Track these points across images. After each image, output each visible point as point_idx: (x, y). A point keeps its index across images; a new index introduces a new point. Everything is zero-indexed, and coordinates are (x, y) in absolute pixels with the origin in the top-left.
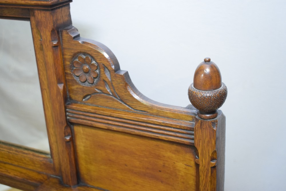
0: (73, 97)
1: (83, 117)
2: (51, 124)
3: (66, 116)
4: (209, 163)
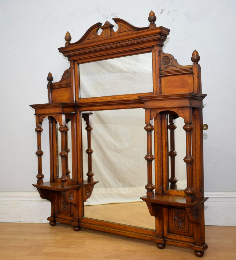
0: (162, 69)
1: (164, 74)
2: (155, 80)
3: (160, 74)
4: (196, 76)
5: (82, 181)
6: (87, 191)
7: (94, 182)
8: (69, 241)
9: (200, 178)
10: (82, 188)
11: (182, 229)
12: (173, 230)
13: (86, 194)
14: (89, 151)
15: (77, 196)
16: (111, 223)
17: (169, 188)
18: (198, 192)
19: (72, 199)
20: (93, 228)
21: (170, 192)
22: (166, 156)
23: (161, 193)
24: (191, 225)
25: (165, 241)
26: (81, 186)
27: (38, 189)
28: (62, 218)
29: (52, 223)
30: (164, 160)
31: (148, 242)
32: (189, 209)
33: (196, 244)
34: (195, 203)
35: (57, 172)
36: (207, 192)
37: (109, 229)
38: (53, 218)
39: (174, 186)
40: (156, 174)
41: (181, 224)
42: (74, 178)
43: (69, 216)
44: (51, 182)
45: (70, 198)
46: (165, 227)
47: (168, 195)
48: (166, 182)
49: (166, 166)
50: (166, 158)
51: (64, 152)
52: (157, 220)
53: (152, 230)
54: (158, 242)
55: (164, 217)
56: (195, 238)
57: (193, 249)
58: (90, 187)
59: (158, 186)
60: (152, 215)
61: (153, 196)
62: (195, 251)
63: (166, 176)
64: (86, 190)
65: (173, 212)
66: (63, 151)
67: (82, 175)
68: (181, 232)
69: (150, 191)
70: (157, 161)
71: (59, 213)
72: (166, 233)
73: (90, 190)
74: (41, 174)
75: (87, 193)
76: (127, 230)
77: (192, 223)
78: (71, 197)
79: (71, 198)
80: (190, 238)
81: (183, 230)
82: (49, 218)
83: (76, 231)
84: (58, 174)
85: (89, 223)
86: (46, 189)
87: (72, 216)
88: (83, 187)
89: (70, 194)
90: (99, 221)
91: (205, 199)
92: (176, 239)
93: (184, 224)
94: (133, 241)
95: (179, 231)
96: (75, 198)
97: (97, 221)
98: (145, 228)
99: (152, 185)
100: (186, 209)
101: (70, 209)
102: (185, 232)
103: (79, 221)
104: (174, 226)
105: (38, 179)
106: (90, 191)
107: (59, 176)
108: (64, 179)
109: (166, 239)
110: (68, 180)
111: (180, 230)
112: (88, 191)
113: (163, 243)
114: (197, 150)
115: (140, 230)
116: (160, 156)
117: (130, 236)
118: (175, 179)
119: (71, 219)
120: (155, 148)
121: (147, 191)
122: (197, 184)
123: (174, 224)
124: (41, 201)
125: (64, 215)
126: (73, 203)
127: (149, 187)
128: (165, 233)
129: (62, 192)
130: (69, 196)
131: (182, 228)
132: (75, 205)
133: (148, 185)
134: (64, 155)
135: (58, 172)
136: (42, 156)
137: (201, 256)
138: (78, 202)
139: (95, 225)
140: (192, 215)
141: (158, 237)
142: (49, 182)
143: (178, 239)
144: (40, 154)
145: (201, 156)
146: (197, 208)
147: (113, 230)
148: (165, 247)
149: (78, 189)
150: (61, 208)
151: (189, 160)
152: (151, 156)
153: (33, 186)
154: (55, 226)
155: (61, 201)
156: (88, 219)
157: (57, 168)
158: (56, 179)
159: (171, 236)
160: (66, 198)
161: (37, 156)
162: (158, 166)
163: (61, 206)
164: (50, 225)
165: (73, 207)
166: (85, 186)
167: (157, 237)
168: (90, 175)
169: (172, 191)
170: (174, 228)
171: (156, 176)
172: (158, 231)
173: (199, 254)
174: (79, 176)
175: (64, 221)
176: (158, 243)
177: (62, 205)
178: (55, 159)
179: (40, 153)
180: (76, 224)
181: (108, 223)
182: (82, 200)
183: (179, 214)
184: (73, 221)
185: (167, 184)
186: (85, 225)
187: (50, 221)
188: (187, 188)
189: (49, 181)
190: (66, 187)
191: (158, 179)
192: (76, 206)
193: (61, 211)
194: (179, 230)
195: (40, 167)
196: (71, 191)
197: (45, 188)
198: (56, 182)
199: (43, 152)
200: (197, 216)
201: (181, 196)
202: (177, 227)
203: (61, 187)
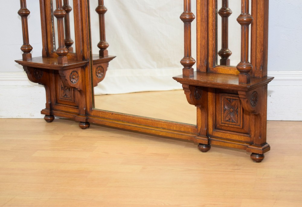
5: (89, 54)
6: (98, 71)
7: (109, 57)
8: (71, 142)
9: (262, 48)
10: (90, 65)
11: (234, 124)
12: (221, 125)
13: (98, 75)
14: (101, 10)
15: (82, 78)
16: (134, 116)
17: (217, 64)
18: (258, 68)
19: (76, 82)
20: (108, 124)
21: (219, 70)
22: (213, 15)
23: (205, 71)
24: (248, 117)
25: (209, 141)
26: (88, 62)
27: (24, 68)
28: (62, 111)
29: (47, 118)
30: (211, 21)
31: (186, 143)
32: (244, 93)
33: (253, 144)
34: (252, 84)
35: (53, 43)
36: (278, 71)
37: (130, 124)
38: (49, 111)
39: (226, 61)
40: (199, 42)
41: (233, 116)
42: (77, 50)
43: (72, 108)
44: (43, 57)
45: (72, 81)
46: (211, 120)
47: (216, 73)
48: (213, 55)
49: (214, 31)
50: (214, 18)
51: (61, 10)
52: (199, 110)
53: (191, 126)
54: (200, 142)
55: (209, 106)
56: (252, 136)
57: (248, 151)
58: (102, 65)
59: (201, 61)
60: (190, 103)
61: (192, 75)
62: (251, 153)
63: (212, 45)
64: (97, 68)
65: (222, 99)
66: (59, 9)
67: (89, 46)
68: (233, 127)
69: (188, 67)
70: (200, 23)
71: (58, 103)
72: (212, 128)
73: (103, 69)
74: (27, 44)
75: (99, 73)
76: (156, 126)
77: (249, 115)
78: (73, 78)
79: (74, 81)
80: (245, 136)
81: (236, 125)
82: (43, 110)
83: (83, 128)
84: (55, 44)
85: (102, 118)
86: (36, 67)
87: (77, 107)
88: (92, 64)
89: (71, 73)
90: (116, 114)
91: (268, 78)
92: (225, 137)
93: (238, 117)
94: (165, 141)
95: (230, 126)
96: (81, 80)
97: (112, 114)
98: (181, 123)
99: (191, 59)
100: (239, 93)
101: (73, 98)
102: (238, 127)
103: (87, 114)
104: (222, 119)
105: (23, 53)
106: (104, 71)
107: (55, 48)
108: (62, 52)
109: (211, 137)
110: (68, 53)
111: (232, 125)
112: (100, 70)
113: (207, 144)
114: (258, 6)
115: (175, 125)
116: (204, 16)
117: (160, 134)
118: (227, 50)
119: (76, 111)
120: (197, 2)
121: (183, 67)
122: (257, 57)
123: (222, 117)
124: (31, 86)
125: (65, 105)
126: (77, 88)
127: (185, 61)
128: (210, 129)
129: (59, 71)
130: (70, 77)
131: (234, 122)
132: (80, 91)
133: (184, 58)
134: (60, 15)
135: (55, 41)
136: (28, 17)
137: (259, 161)
138: (85, 87)
139: (110, 119)
140: (247, 101)
141: (200, 135)
142: (42, 57)
143: (229, 137)
144: (24, 14)
145: (264, 15)
146: (255, 92)
147: (136, 127)
148: (211, 150)
149: (84, 67)
150: (61, 96)
151: (245, 19)
152: (191, 14)
153: (17, 63)
154: (53, 123)
155: (60, 85)
156: (100, 112)
157: (53, 35)
158: (52, 52)
159: (219, 134)
160: (66, 80)
161: (20, 17)
162: (201, 30)
163: (61, 93)
164: (45, 121)
165: (78, 94)
166: (96, 62)
167: (198, 136)
168: (103, 46)
169: (222, 68)
170: (223, 122)
171: (199, 45)
172: (200, 127)
173: (257, 157)
174: (86, 48)
175: (65, 114)
176: (200, 144)
177: (62, 91)
178: (48, 22)
179: (24, 12)
180: (82, 118)
181: (130, 116)
182: (91, 83)
183: (230, 101)
184: (79, 115)
185: (214, 57)
186: (96, 120)
187: (45, 115)
188: (240, 63)
189: (41, 55)
190: (65, 64)
191: (201, 50)
192: (82, 92)
193: (61, 100)
194: (230, 124)
195: (26, 34)
196: (74, 70)
197: (34, 66)
198: (52, 57)
199: (29, 11)
200: (255, 103)
201: (233, 75)
202: (227, 121)
203: (59, 63)
